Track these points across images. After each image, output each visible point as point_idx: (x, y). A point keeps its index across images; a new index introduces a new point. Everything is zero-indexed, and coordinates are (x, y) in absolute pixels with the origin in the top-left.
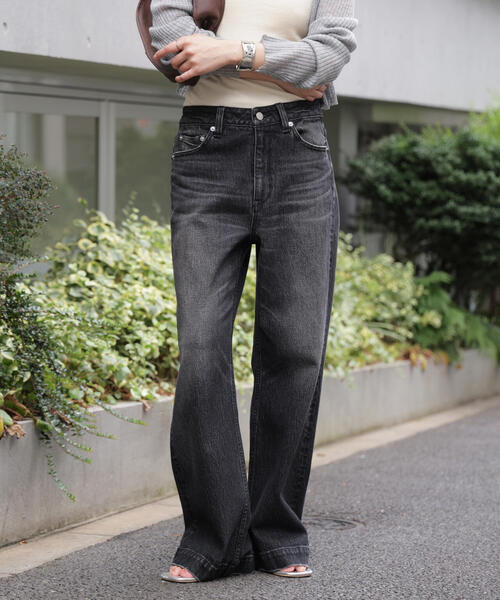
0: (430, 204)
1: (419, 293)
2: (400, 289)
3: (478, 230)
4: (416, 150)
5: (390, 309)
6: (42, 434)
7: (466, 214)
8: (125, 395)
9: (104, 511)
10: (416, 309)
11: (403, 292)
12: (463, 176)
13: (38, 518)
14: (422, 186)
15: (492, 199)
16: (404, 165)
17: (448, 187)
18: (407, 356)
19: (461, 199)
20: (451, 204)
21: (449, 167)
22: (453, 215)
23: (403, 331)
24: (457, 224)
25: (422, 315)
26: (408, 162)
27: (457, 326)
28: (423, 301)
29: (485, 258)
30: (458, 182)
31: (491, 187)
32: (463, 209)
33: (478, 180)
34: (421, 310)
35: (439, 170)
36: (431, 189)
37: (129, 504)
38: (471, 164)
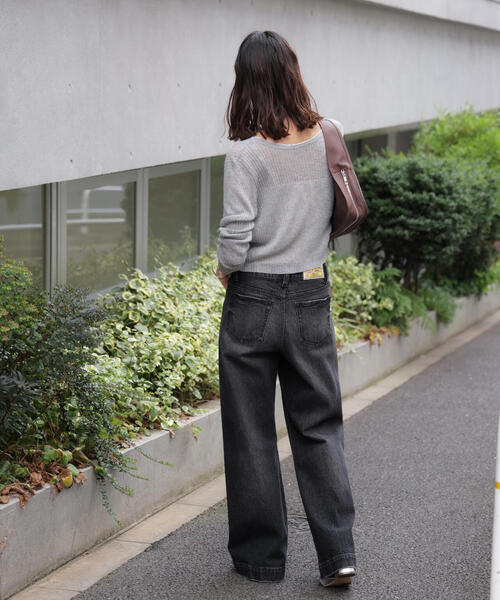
0: (386, 216)
1: (377, 285)
2: (363, 282)
3: (422, 238)
4: (376, 175)
5: (355, 299)
6: (99, 476)
7: (412, 225)
8: (157, 425)
9: (141, 516)
10: (375, 298)
11: (365, 286)
12: (411, 196)
13: (96, 534)
14: (380, 202)
15: (432, 213)
16: (367, 186)
17: (399, 204)
18: (367, 338)
19: (410, 213)
20: (402, 217)
21: (401, 189)
22: (404, 226)
23: (364, 315)
24: (406, 232)
25: (379, 301)
26: (370, 184)
27: (405, 308)
28: (380, 290)
29: (427, 257)
30: (408, 200)
31: (432, 204)
32: (411, 221)
33: (422, 199)
34: (379, 297)
35: (393, 192)
36: (387, 205)
37: (160, 506)
38: (418, 186)
